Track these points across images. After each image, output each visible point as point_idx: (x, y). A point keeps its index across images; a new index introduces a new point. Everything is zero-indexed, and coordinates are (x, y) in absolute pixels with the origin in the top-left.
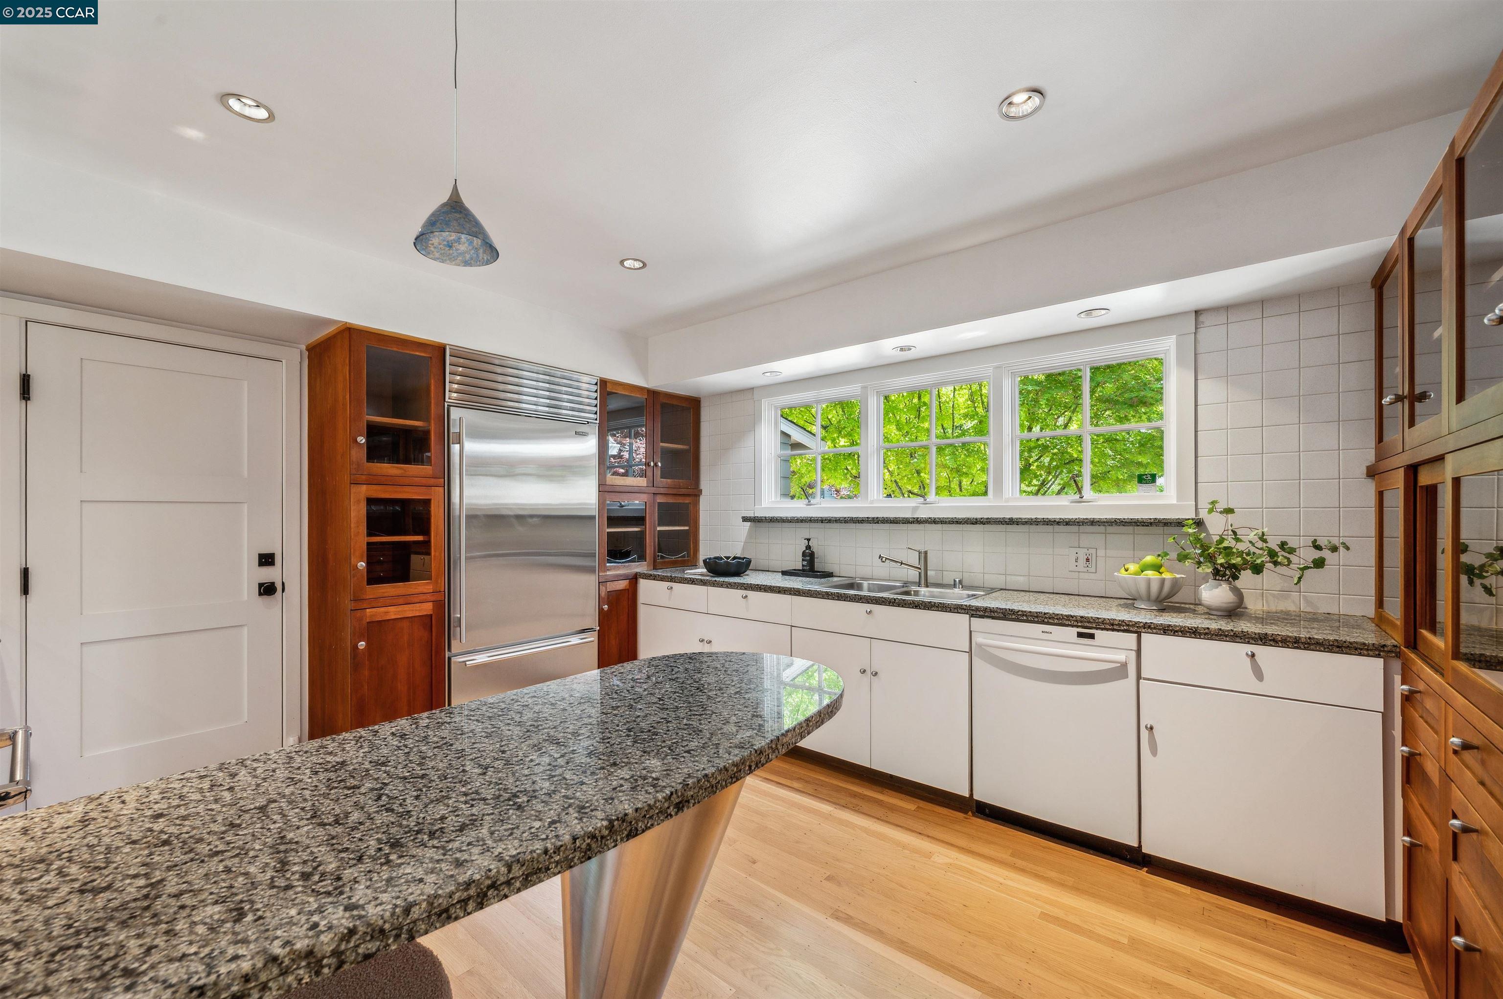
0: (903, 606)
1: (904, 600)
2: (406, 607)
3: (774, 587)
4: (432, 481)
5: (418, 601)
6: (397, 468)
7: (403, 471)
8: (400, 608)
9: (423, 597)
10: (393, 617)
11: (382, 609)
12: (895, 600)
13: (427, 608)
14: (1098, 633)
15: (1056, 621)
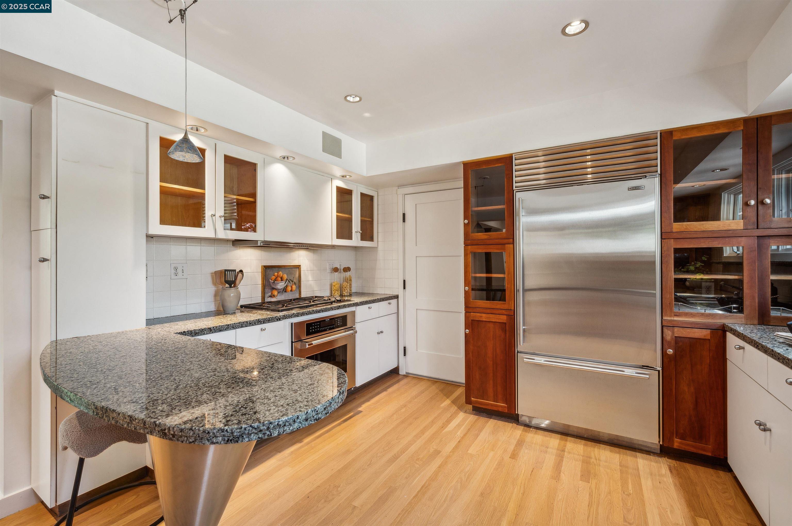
2: (491, 316)
4: (506, 241)
5: (498, 313)
6: (485, 235)
7: (488, 237)
8: (488, 315)
9: (500, 312)
10: (484, 320)
11: (479, 314)
13: (503, 319)
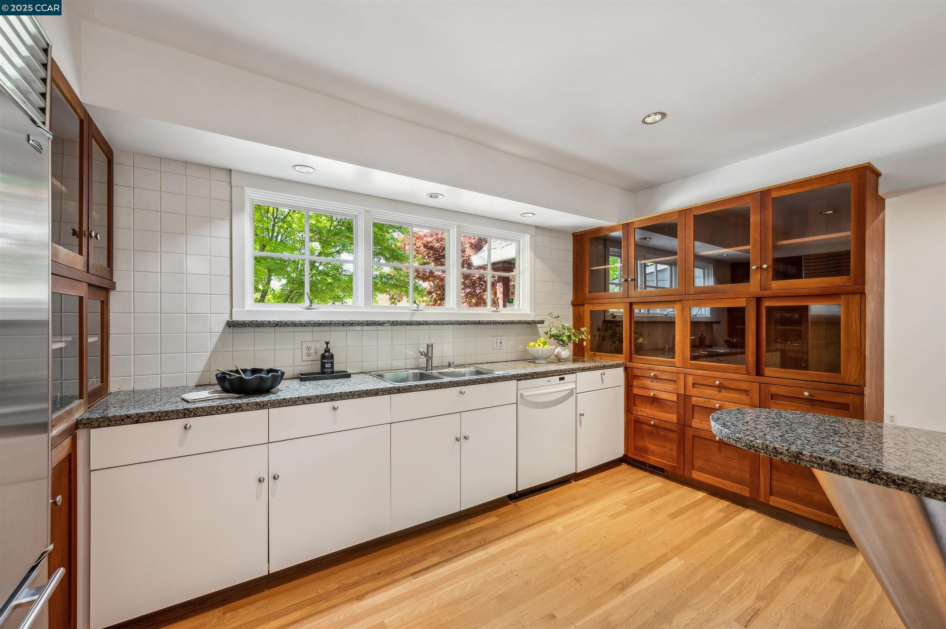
0: (481, 383)
1: (483, 379)
3: (371, 390)
12: (477, 380)
14: (566, 376)
15: (551, 374)
